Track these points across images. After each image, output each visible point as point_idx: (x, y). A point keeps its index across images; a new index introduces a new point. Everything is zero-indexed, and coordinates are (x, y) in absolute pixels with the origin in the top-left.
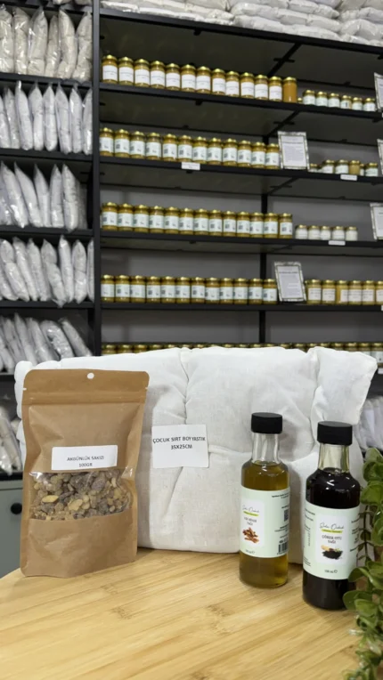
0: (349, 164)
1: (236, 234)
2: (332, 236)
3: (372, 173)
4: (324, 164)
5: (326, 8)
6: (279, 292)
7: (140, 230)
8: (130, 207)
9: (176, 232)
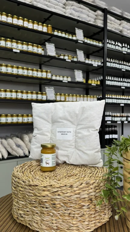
0: (68, 56)
1: (32, 76)
2: (63, 79)
3: (75, 60)
4: (61, 55)
5: (61, 4)
6: (47, 97)
9: (11, 74)
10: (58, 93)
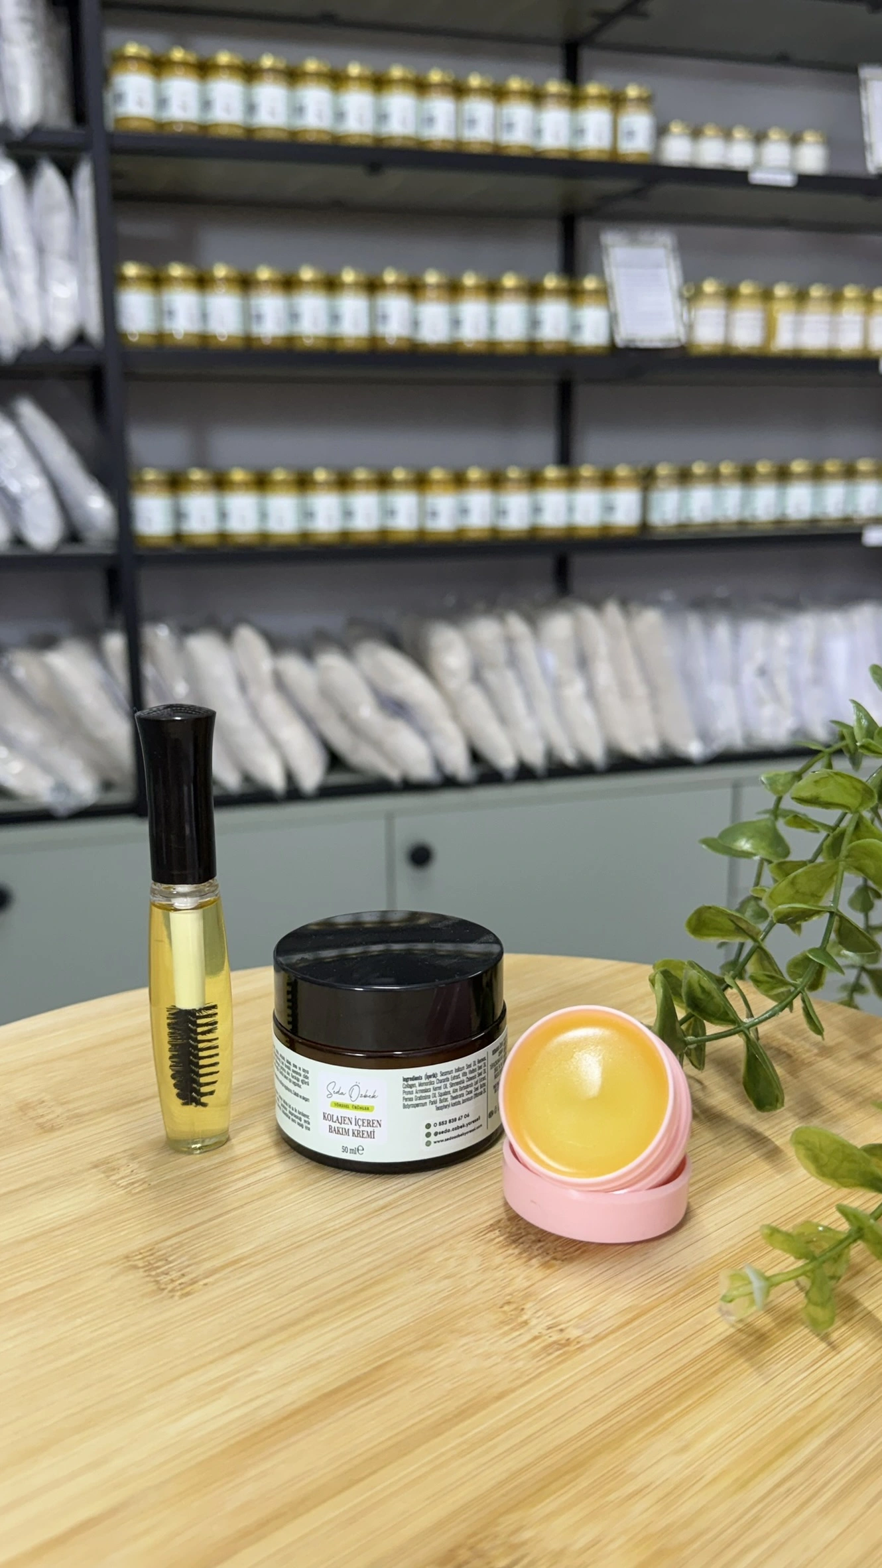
1: (496, 145)
2: (757, 158)
6: (613, 320)
7: (224, 132)
8: (192, 58)
9: (325, 138)
10: (709, 287)
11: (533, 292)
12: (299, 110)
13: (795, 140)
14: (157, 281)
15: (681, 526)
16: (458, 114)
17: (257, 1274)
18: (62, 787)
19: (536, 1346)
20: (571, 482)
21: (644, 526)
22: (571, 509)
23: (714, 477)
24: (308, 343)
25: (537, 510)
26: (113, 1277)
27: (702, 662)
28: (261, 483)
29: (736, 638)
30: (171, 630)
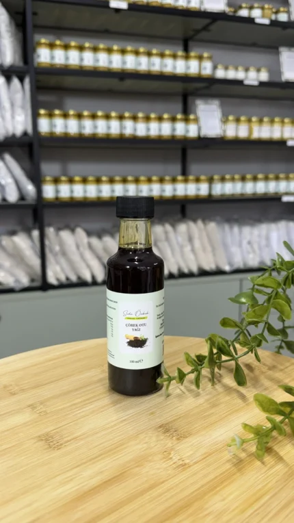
0: (263, 8)
1: (161, 72)
2: (246, 76)
3: (283, 17)
4: (241, 7)
6: (199, 129)
7: (73, 67)
8: (62, 44)
9: (106, 70)
10: (231, 118)
11: (173, 119)
12: (97, 60)
13: (258, 70)
14: (51, 115)
15: (222, 195)
16: (149, 62)
17: (82, 442)
18: (17, 281)
19: (174, 466)
20: (186, 181)
21: (210, 195)
22: (186, 190)
23: (233, 179)
24: (100, 136)
25: (175, 190)
26: (35, 443)
27: (229, 240)
28: (84, 181)
29: (240, 232)
30: (55, 230)
